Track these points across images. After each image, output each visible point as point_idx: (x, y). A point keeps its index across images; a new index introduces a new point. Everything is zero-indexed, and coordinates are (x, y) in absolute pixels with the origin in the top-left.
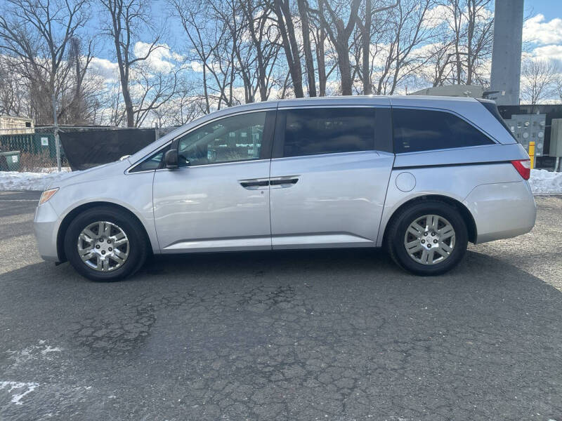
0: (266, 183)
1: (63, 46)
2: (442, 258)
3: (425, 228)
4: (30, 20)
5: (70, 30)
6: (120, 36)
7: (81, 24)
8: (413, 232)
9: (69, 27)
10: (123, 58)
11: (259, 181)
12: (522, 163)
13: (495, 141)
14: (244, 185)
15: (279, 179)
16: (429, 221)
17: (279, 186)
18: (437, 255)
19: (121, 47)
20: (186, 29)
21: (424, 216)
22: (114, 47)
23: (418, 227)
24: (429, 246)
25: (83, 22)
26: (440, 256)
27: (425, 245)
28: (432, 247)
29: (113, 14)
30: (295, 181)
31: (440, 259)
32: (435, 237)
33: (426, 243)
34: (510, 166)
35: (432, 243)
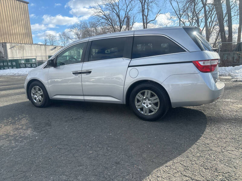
0: (80, 73)
1: (124, 20)
2: (153, 113)
3: (144, 96)
4: (114, 11)
5: (126, 13)
6: (144, 12)
7: (131, 10)
8: (139, 98)
9: (126, 12)
10: (145, 21)
11: (78, 72)
12: (200, 62)
13: (186, 50)
14: (73, 73)
15: (85, 71)
16: (146, 94)
17: (85, 74)
18: (150, 111)
19: (144, 17)
20: (171, 4)
21: (144, 91)
22: (142, 17)
23: (141, 96)
24: (147, 106)
25: (132, 9)
26: (153, 112)
27: (145, 105)
28: (149, 106)
29: (142, 3)
30: (90, 72)
31: (152, 113)
32: (150, 102)
33: (146, 104)
34: (192, 64)
35: (149, 104)
